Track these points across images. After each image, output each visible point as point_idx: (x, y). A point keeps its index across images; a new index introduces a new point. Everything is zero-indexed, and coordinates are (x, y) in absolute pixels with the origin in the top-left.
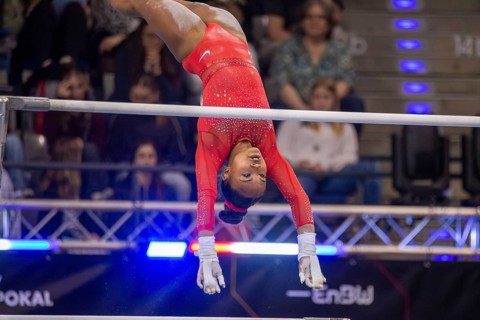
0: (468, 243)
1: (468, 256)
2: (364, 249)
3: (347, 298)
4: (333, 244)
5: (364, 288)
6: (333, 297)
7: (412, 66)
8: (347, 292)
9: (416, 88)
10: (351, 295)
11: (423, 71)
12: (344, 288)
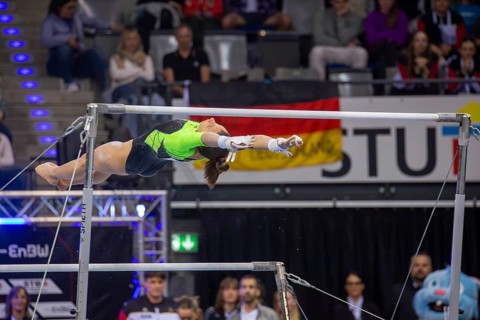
0: (109, 213)
1: (110, 222)
2: (41, 219)
3: (31, 253)
4: (21, 217)
5: (43, 246)
6: (22, 253)
7: (34, 99)
8: (32, 249)
9: (39, 113)
10: (34, 251)
11: (42, 102)
12: (29, 247)
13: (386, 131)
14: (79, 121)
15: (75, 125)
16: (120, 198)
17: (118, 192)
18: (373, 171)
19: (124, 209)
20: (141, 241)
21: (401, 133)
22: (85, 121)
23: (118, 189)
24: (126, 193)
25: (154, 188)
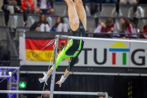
13: (90, 49)
14: (52, 41)
15: (51, 42)
16: (3, 69)
17: (3, 67)
18: (86, 62)
19: (5, 73)
20: (10, 84)
21: (95, 50)
22: (54, 41)
23: (3, 66)
24: (6, 67)
25: (15, 66)
